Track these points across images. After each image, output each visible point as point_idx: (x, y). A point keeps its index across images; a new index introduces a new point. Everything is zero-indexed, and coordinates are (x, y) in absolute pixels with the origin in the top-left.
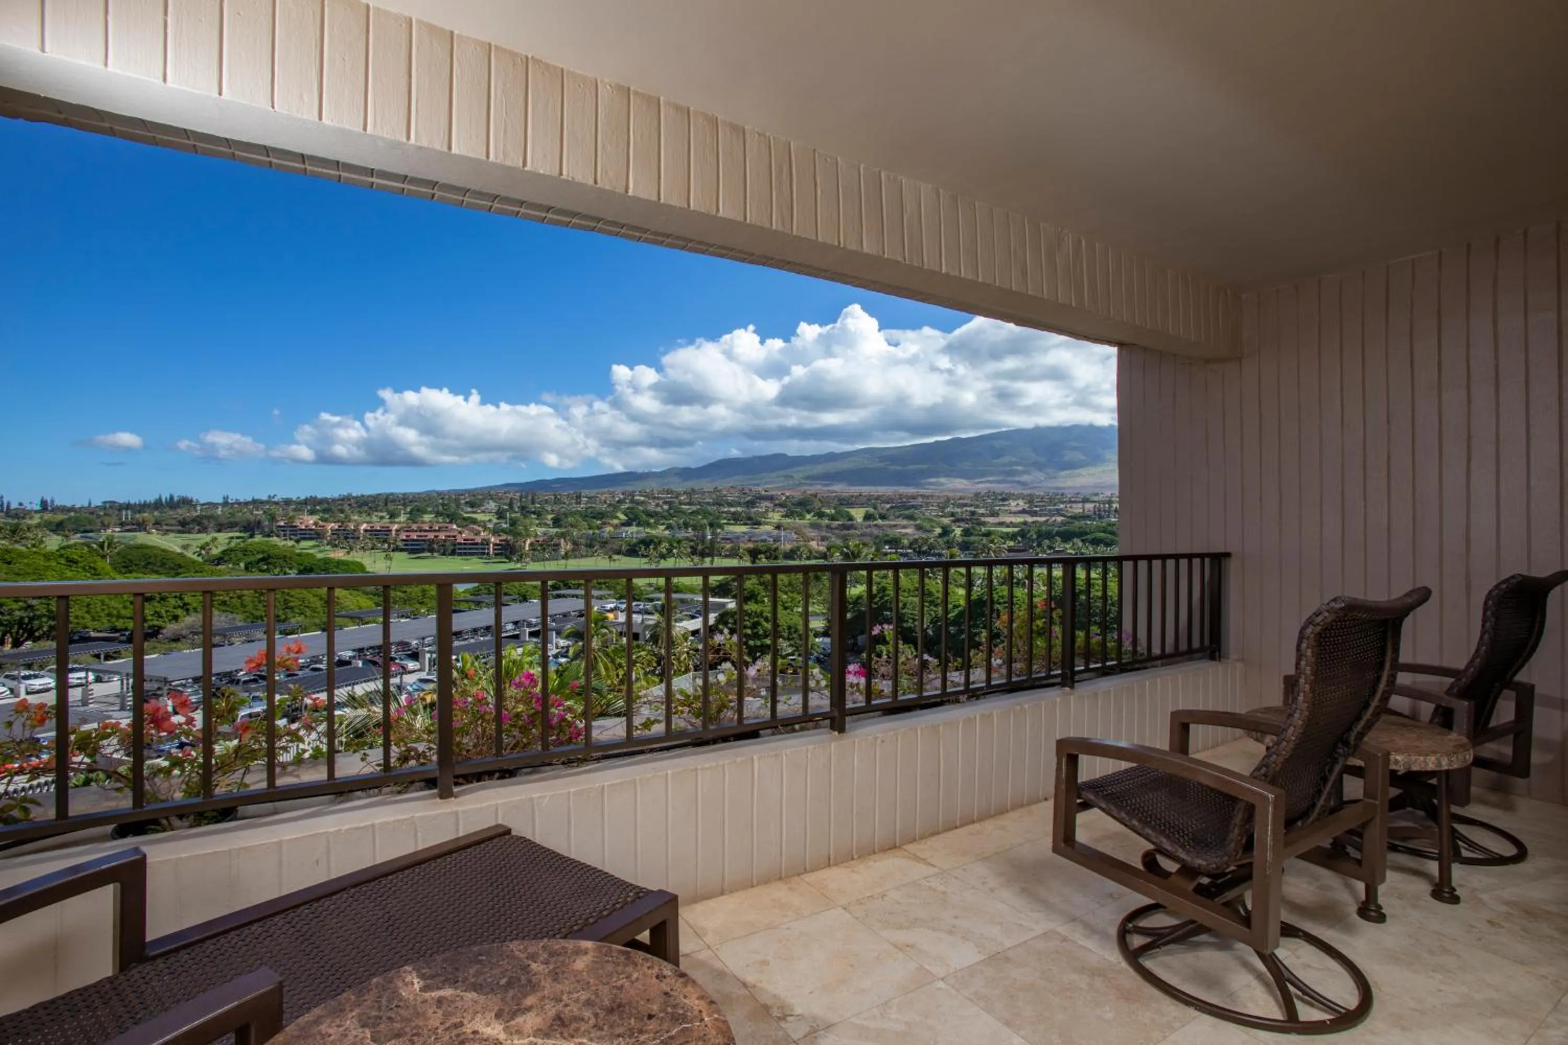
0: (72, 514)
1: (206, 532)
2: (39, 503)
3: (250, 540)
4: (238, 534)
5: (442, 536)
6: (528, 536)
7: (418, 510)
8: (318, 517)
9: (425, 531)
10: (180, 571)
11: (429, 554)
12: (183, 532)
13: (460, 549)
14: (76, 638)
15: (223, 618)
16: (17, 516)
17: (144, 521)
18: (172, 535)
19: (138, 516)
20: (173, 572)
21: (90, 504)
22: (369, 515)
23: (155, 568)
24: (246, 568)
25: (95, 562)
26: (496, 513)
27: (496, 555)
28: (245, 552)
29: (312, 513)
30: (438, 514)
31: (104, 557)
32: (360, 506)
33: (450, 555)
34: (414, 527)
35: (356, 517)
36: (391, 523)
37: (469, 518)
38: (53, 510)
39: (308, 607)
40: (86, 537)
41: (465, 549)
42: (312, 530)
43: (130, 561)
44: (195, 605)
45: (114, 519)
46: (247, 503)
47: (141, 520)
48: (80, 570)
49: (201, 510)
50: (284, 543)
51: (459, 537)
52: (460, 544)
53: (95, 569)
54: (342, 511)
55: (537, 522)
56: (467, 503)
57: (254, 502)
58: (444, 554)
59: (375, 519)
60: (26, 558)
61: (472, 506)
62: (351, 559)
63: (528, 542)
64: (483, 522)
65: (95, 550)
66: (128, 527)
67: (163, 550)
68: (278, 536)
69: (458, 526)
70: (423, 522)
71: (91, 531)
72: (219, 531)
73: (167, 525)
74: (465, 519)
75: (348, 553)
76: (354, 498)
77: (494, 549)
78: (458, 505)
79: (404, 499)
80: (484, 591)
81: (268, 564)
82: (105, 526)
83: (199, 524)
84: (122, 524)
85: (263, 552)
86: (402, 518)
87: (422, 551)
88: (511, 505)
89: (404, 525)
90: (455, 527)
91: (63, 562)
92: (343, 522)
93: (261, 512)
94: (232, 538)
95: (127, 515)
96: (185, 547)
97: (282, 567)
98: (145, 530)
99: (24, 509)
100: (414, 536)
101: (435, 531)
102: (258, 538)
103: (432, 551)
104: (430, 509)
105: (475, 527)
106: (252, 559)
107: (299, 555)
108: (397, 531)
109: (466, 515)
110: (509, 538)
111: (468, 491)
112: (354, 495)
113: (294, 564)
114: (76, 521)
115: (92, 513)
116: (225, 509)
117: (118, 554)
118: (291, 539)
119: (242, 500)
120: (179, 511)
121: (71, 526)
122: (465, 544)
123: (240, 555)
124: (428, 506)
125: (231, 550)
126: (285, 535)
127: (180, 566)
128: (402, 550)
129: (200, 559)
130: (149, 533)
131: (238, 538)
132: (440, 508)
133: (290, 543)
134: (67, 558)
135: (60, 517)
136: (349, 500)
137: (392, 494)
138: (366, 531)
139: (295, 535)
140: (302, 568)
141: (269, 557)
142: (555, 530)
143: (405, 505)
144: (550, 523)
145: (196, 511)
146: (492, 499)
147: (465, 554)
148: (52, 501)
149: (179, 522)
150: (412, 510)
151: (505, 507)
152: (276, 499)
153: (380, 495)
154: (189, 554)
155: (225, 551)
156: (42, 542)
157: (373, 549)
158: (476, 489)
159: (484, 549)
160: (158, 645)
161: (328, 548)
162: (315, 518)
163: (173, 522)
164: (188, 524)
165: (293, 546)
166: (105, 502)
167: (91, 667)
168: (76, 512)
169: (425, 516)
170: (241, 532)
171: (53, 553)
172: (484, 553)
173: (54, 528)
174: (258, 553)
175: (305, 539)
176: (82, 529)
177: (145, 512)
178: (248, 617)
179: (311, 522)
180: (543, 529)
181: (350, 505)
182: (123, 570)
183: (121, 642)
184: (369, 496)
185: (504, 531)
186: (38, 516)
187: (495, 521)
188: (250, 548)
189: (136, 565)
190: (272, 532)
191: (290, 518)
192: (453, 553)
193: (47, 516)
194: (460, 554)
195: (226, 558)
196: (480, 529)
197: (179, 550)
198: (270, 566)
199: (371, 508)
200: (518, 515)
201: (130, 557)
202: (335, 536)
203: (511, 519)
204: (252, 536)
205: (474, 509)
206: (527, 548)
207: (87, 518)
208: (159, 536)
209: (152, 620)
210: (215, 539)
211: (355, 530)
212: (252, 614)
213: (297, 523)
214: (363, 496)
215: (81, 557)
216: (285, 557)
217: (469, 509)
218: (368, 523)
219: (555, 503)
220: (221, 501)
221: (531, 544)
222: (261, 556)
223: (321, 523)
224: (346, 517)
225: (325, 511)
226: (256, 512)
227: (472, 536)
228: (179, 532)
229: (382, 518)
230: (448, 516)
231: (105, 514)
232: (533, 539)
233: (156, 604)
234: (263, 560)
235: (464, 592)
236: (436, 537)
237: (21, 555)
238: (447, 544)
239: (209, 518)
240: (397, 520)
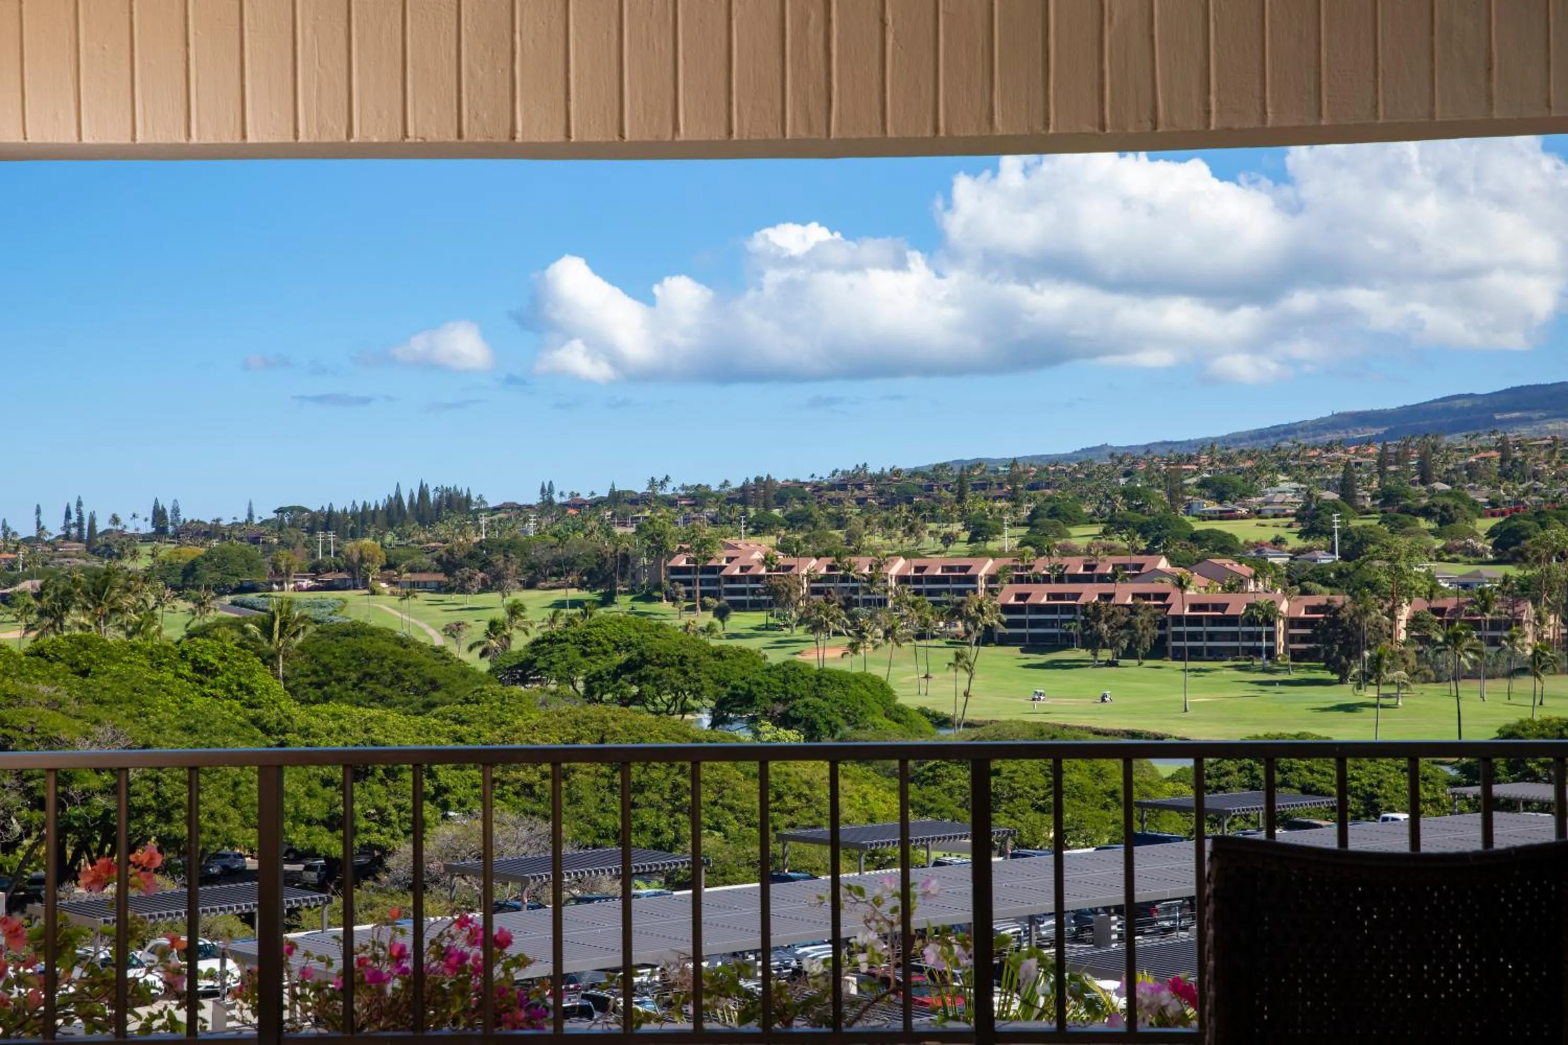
0: (215, 543)
1: (500, 589)
2: (150, 517)
3: (601, 611)
4: (574, 594)
5: (1124, 594)
6: (1409, 592)
7: (1054, 513)
8: (772, 540)
9: (1075, 579)
10: (436, 696)
11: (1083, 654)
12: (450, 590)
13: (1179, 636)
14: (215, 870)
15: (524, 833)
16: (107, 552)
17: (362, 560)
18: (423, 596)
19: (349, 546)
20: (419, 701)
21: (251, 515)
22: (910, 530)
23: (381, 690)
24: (590, 691)
25: (250, 673)
26: (1299, 517)
27: (1297, 656)
28: (584, 642)
29: (759, 528)
30: (1114, 524)
31: (269, 659)
32: (890, 503)
33: (1147, 656)
34: (1042, 566)
35: (877, 540)
36: (972, 555)
37: (1210, 533)
38: (177, 535)
39: (731, 809)
40: (243, 605)
41: (1193, 636)
42: (757, 579)
43: (328, 669)
44: (461, 792)
45: (297, 559)
46: (597, 504)
47: (355, 557)
48: (220, 692)
49: (491, 527)
50: (687, 617)
51: (1175, 597)
52: (1178, 620)
53: (250, 692)
54: (840, 522)
55: (1439, 544)
56: (1203, 484)
57: (615, 498)
58: (1130, 653)
59: (930, 543)
60: (115, 660)
61: (1220, 497)
62: (857, 670)
63: (1405, 613)
64: (1258, 546)
65: (253, 639)
66: (328, 577)
67: (403, 643)
68: (673, 599)
69: (1172, 560)
70: (1068, 551)
71: (253, 589)
72: (530, 585)
73: (411, 570)
74: (1195, 538)
75: (854, 648)
76: (877, 479)
77: (1290, 639)
78: (1175, 492)
79: (1012, 479)
80: (1235, 778)
81: (641, 680)
82: (280, 575)
83: (485, 565)
84: (315, 570)
85: (629, 646)
86: (1008, 540)
87: (1066, 642)
88: (1346, 488)
89: (1008, 561)
90: (1163, 564)
91: (186, 672)
92: (838, 557)
93: (631, 530)
94: (560, 605)
95: (326, 543)
96: (453, 631)
97: (675, 689)
98: (365, 585)
99: (121, 534)
100: (1040, 595)
101: (1102, 578)
102: (623, 604)
103: (1092, 642)
104: (1087, 509)
105: (1227, 562)
106: (602, 665)
107: (719, 654)
108: (992, 579)
109: (1199, 526)
110: (1340, 599)
111: (1208, 446)
112: (874, 469)
113: (707, 683)
114: (221, 561)
115: (255, 540)
116: (545, 522)
117: (302, 648)
118: (705, 607)
119: (585, 496)
120: (441, 529)
121: (211, 576)
122: (1197, 621)
123: (573, 652)
124: (1082, 497)
125: (551, 640)
126: (689, 595)
127: (434, 685)
128: (1004, 641)
129: (484, 666)
130: (373, 593)
131: (574, 604)
132: (1121, 505)
133: (705, 619)
134: (194, 661)
135: (192, 551)
136: (860, 487)
137: (977, 464)
138: (903, 580)
139: (715, 595)
140: (724, 692)
141: (644, 660)
142: (1500, 571)
143: (1014, 498)
144: (1484, 545)
145: (478, 530)
146: (1285, 469)
147: (1195, 654)
148: (176, 511)
149: (439, 560)
150: (1034, 514)
151: (1330, 495)
152: (668, 491)
153: (943, 466)
154: (459, 651)
155: (537, 642)
156: (152, 616)
157: (921, 636)
158: (1235, 439)
159: (1258, 637)
160: (377, 899)
161: (799, 633)
162: (769, 541)
163: (426, 560)
164: (460, 566)
165: (710, 629)
166: (280, 511)
167: (233, 946)
168: (223, 538)
169: (1075, 531)
170: (582, 586)
171: (167, 648)
172: (1257, 652)
173: (177, 580)
174: (617, 648)
175: (740, 606)
176: (234, 582)
177: (365, 534)
178: (585, 833)
179: (758, 556)
180: (1459, 570)
181: (861, 502)
182: (313, 693)
183: (306, 887)
184: (915, 473)
185: (1321, 576)
186: (146, 549)
187: (1294, 542)
188: (597, 634)
189: (340, 680)
190: (658, 587)
191: (704, 543)
192: (1159, 651)
193: (166, 550)
194: (1178, 655)
195: (540, 664)
196: (1245, 570)
197: (438, 640)
198: (648, 688)
199: (918, 509)
200: (1372, 522)
201: (326, 659)
202: (820, 598)
203: (1345, 535)
204: (607, 600)
205: (1229, 506)
206: (1403, 636)
207: (244, 554)
208: (395, 600)
209: (367, 830)
210: (515, 610)
211: (871, 580)
212: (595, 824)
213: (719, 558)
214: (896, 473)
215: (223, 659)
216: (682, 660)
217: (1212, 506)
218: (907, 555)
219: (1506, 475)
220: (535, 499)
221: (1415, 622)
222: (621, 658)
223: (782, 559)
224: (851, 537)
225: (793, 521)
226: (619, 530)
227: (1217, 596)
228: (440, 588)
229: (948, 539)
230: (1143, 530)
231: (281, 543)
232: (1421, 604)
233: (376, 787)
234: (628, 667)
235: (1172, 779)
236: (1108, 597)
237: (108, 653)
238: (1141, 619)
239: (507, 548)
240: (991, 546)
